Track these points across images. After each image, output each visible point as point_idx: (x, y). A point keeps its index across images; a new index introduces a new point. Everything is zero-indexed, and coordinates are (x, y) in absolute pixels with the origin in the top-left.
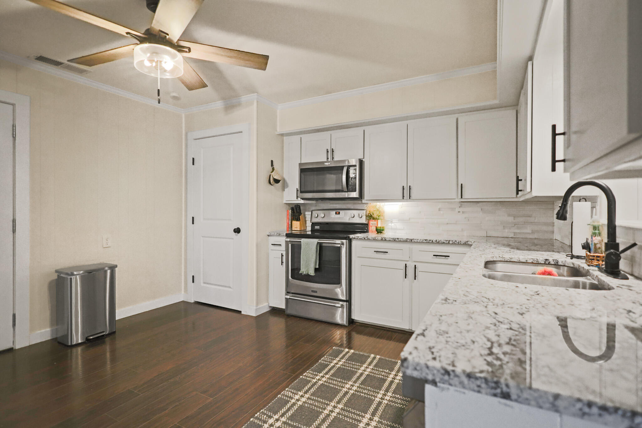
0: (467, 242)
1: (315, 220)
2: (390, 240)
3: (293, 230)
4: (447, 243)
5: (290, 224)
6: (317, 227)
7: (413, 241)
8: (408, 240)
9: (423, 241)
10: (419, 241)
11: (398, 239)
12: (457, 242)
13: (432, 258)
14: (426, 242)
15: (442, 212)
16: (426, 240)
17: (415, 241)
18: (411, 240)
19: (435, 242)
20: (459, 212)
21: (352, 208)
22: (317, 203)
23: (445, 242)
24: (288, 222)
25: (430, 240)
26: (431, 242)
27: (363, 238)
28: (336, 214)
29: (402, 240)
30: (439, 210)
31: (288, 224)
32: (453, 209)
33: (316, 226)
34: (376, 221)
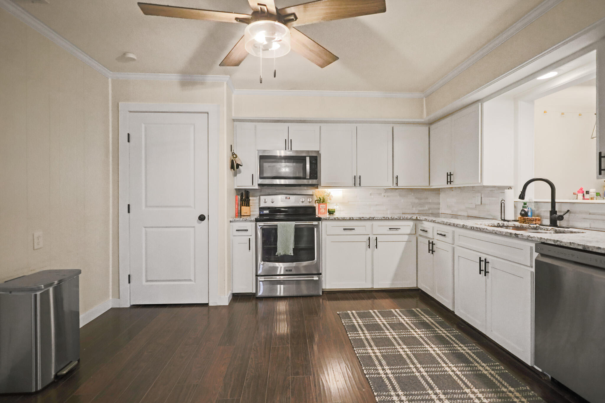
0: (412, 217)
1: (263, 205)
2: (356, 220)
3: (242, 215)
4: (399, 219)
5: (239, 209)
6: (266, 212)
7: (374, 219)
8: (371, 218)
9: (382, 219)
10: (379, 219)
11: (363, 218)
12: (406, 217)
13: (388, 231)
14: (384, 219)
15: (372, 196)
16: (384, 218)
17: (376, 219)
18: (373, 218)
19: (390, 219)
20: (384, 196)
21: (298, 193)
22: (261, 189)
23: (397, 218)
24: (237, 208)
25: (387, 218)
26: (388, 218)
27: (334, 219)
28: (286, 198)
29: (366, 218)
30: (371, 195)
31: (237, 210)
32: (380, 194)
33: (265, 210)
34: (325, 204)
